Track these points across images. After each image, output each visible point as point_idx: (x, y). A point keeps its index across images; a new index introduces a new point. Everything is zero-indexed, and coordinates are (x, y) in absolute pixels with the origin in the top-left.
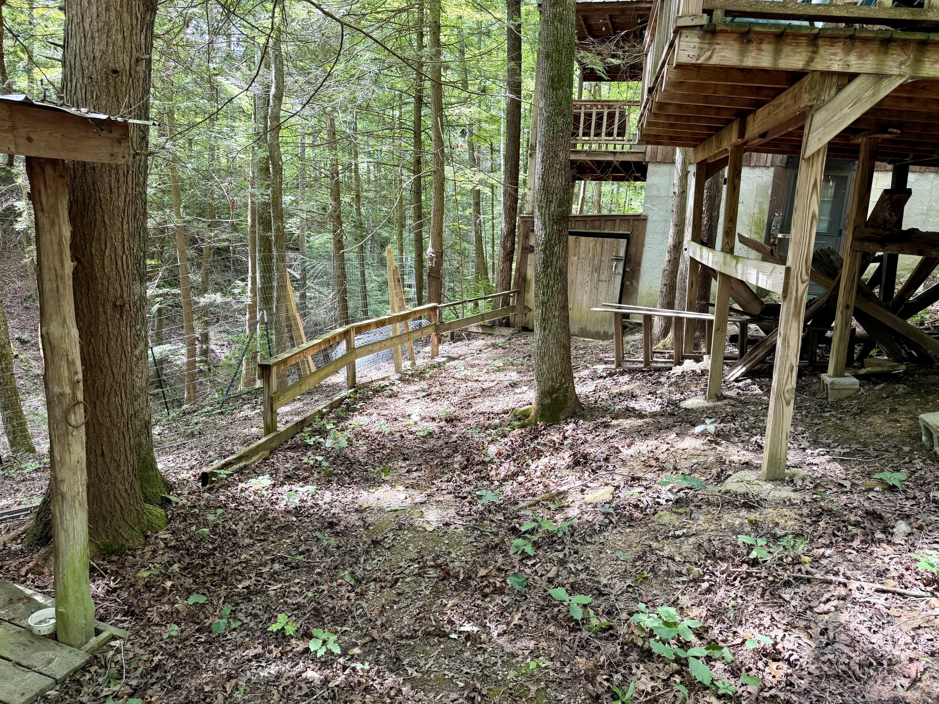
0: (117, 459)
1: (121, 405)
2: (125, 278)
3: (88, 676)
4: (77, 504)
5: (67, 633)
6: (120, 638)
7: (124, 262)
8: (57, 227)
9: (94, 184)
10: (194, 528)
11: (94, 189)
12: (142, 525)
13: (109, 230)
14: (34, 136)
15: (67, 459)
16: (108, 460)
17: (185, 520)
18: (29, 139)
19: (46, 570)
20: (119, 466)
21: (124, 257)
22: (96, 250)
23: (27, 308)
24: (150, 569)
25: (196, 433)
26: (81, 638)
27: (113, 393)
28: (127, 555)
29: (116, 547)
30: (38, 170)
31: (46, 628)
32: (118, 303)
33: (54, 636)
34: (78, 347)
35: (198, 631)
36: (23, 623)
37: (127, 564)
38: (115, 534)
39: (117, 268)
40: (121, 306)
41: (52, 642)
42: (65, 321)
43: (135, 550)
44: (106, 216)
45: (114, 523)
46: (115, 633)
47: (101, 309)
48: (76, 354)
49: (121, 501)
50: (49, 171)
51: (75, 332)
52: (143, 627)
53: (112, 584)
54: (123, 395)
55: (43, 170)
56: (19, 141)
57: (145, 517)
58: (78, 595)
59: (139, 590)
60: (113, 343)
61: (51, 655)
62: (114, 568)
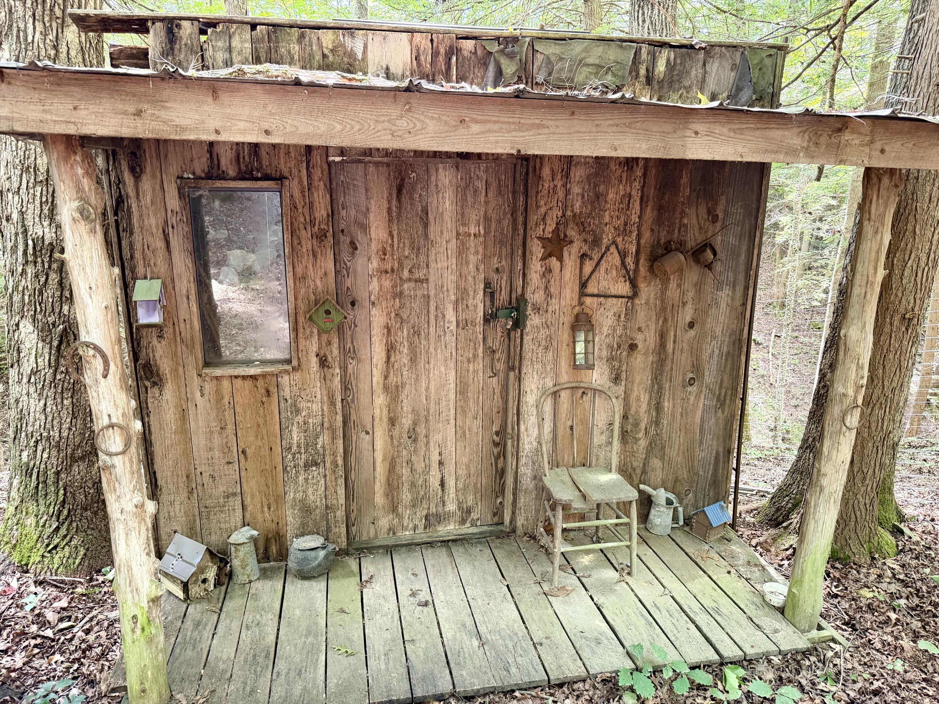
0: (865, 471)
1: (883, 420)
2: (921, 290)
3: (807, 663)
4: (832, 501)
5: (794, 614)
6: (840, 644)
7: (925, 274)
8: (880, 235)
9: (913, 194)
10: (927, 571)
11: (912, 199)
12: (871, 545)
13: (917, 240)
14: (887, 148)
15: (834, 457)
16: (856, 470)
17: (917, 558)
18: (882, 151)
19: (773, 549)
20: (864, 478)
21: (926, 269)
22: (898, 261)
23: (767, 314)
24: (873, 591)
25: (925, 470)
26: (805, 625)
27: (878, 405)
28: (852, 568)
29: (842, 556)
30: (875, 180)
31: (778, 601)
32: (907, 316)
33: (781, 610)
34: (870, 353)
35: (924, 680)
36: (758, 587)
37: (850, 576)
38: (844, 543)
39: (915, 280)
40: (909, 319)
41: (780, 615)
42: (864, 326)
43: (860, 566)
44: (918, 227)
45: (845, 532)
46: (835, 637)
47: (888, 320)
48: (866, 360)
49: (858, 513)
50: (886, 181)
51: (870, 338)
52: (864, 645)
53: (835, 590)
54: (887, 410)
55: (880, 181)
56: (873, 153)
57: (876, 538)
58: (812, 584)
59: (861, 608)
60: (891, 356)
61: (777, 626)
62: (837, 575)
